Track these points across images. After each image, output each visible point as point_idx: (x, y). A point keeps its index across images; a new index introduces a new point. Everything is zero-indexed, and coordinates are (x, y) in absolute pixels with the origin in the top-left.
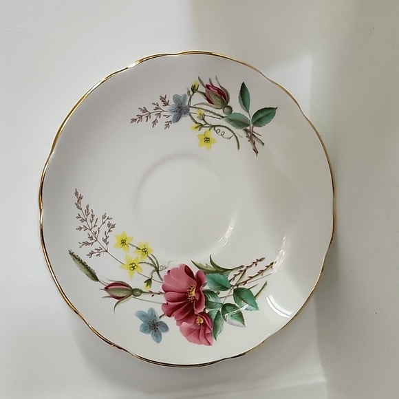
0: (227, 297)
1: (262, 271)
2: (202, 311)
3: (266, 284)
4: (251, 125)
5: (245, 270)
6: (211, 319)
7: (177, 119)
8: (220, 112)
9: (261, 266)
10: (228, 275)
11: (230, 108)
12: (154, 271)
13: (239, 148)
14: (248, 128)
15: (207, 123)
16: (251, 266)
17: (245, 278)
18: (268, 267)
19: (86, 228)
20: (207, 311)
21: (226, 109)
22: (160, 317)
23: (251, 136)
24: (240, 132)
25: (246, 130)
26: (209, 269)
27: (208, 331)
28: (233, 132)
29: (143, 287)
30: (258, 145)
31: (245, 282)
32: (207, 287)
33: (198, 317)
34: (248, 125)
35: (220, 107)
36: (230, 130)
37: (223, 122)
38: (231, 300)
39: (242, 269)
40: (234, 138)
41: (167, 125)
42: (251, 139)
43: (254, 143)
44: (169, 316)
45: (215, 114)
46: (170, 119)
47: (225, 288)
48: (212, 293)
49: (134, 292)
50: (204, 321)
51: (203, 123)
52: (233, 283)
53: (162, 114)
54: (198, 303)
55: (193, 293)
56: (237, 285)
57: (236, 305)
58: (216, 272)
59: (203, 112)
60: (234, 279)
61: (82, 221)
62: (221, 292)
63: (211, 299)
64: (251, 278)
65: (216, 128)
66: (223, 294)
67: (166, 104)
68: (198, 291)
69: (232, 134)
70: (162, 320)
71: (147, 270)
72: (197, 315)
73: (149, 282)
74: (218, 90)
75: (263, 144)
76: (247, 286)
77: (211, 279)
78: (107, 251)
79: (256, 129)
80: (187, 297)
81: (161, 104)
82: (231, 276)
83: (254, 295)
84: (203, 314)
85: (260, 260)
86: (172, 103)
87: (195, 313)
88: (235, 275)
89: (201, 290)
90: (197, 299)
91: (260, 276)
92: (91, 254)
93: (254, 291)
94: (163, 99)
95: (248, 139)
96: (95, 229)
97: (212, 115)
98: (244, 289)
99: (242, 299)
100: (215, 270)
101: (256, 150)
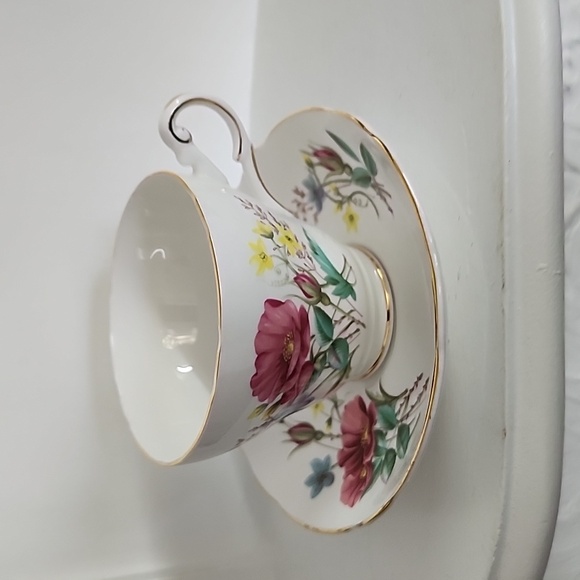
0: (392, 439)
1: (421, 394)
2: (369, 459)
3: (420, 415)
4: (372, 176)
5: (409, 397)
6: (372, 471)
7: (320, 207)
9: (420, 386)
10: (395, 406)
11: (348, 166)
12: (334, 407)
13: (378, 214)
14: (372, 182)
15: (343, 197)
16: (413, 389)
17: (408, 409)
18: (424, 387)
20: (373, 460)
21: (346, 169)
22: (333, 466)
23: (380, 191)
24: (370, 191)
25: (373, 186)
26: (379, 399)
27: (362, 488)
28: (365, 195)
29: (324, 428)
30: (388, 199)
31: (408, 415)
32: (377, 426)
33: (364, 468)
34: (370, 178)
35: (341, 170)
36: (362, 193)
37: (353, 187)
38: (394, 444)
39: (407, 394)
40: (369, 202)
41: (316, 219)
45: (343, 181)
46: (315, 210)
47: (392, 426)
48: (381, 434)
49: (316, 435)
50: (367, 474)
51: (339, 198)
52: (399, 417)
53: (307, 207)
54: (368, 449)
56: (401, 420)
57: (396, 451)
58: (385, 403)
59: (334, 185)
60: (399, 411)
62: (389, 432)
63: (380, 443)
64: (413, 407)
65: (353, 199)
66: (390, 434)
67: (303, 195)
68: (370, 433)
69: (366, 198)
70: (333, 470)
72: (363, 466)
73: (330, 422)
74: (325, 152)
75: (390, 196)
76: (408, 422)
77: (381, 413)
79: (377, 179)
80: (360, 440)
81: (299, 198)
82: (397, 407)
83: (410, 434)
84: (369, 464)
85: (420, 378)
86: (306, 191)
87: (364, 463)
88: (401, 405)
89: (373, 430)
90: (369, 443)
93: (411, 429)
94: (297, 191)
95: (379, 197)
97: (342, 184)
98: (405, 425)
99: (402, 442)
100: (384, 400)
101: (390, 209)
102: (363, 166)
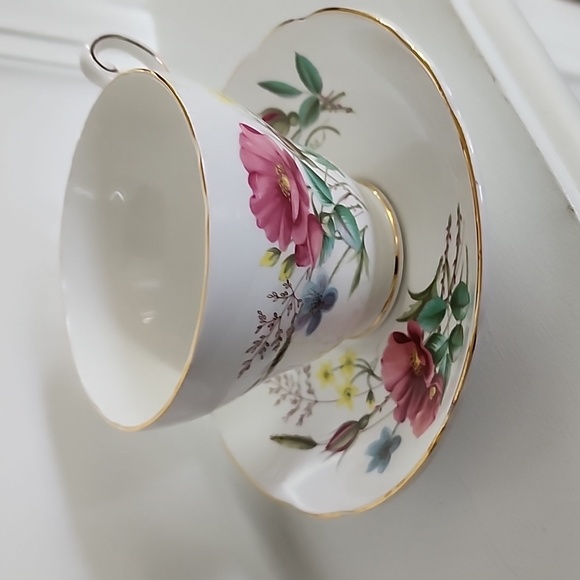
0: (448, 324)
1: (458, 237)
3: (467, 250)
4: (318, 96)
5: (447, 261)
6: (442, 377)
8: (292, 130)
10: (436, 291)
12: (368, 377)
13: (338, 132)
14: (321, 103)
16: (448, 247)
18: (458, 223)
19: (284, 397)
22: (394, 431)
24: (325, 117)
25: (324, 108)
26: (416, 308)
29: (367, 409)
30: (343, 102)
31: (454, 277)
33: (431, 389)
35: (287, 127)
42: (335, 108)
43: (340, 107)
44: (403, 420)
47: (441, 315)
49: (361, 425)
55: (418, 361)
56: (450, 292)
61: (277, 392)
64: (456, 262)
66: (443, 324)
71: (362, 384)
73: (370, 396)
75: (344, 94)
77: (424, 318)
78: (316, 402)
79: (324, 93)
85: (450, 224)
90: (424, 364)
91: (460, 248)
92: (301, 420)
95: (333, 112)
96: (295, 389)
98: (457, 288)
100: (421, 303)
101: (349, 110)
102: (306, 94)
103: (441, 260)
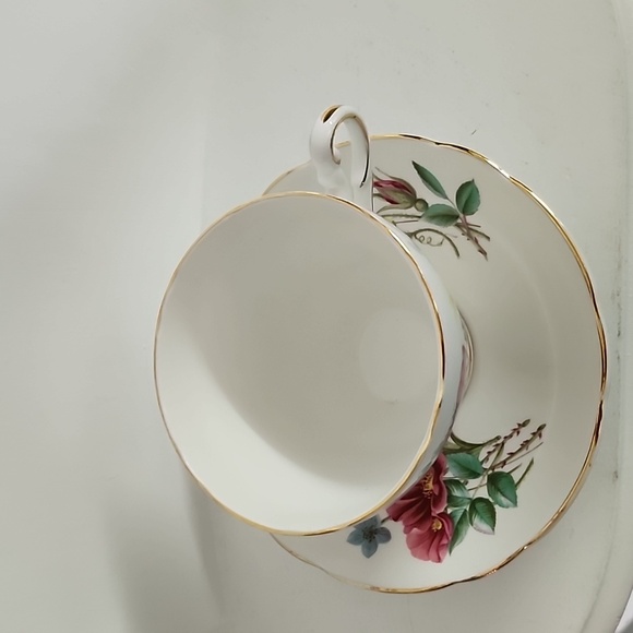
0: (477, 488)
1: (527, 442)
2: (442, 510)
3: (532, 463)
4: (461, 215)
5: (503, 444)
6: (453, 522)
8: (413, 211)
9: (526, 434)
10: (479, 454)
11: (423, 201)
13: (458, 255)
14: (459, 221)
16: (511, 436)
17: (504, 456)
18: (534, 434)
20: (449, 511)
21: (418, 204)
22: (383, 521)
23: (470, 232)
24: (451, 230)
25: (458, 225)
26: (449, 446)
27: (445, 541)
28: (441, 234)
30: (482, 241)
31: (504, 463)
32: (449, 475)
33: (436, 520)
34: (458, 217)
35: (408, 205)
36: (437, 232)
37: (423, 224)
38: (483, 493)
39: (499, 442)
40: (446, 241)
42: (470, 237)
43: (476, 241)
44: (396, 520)
45: (407, 216)
47: (475, 475)
48: (456, 483)
50: (443, 526)
52: (486, 465)
54: (437, 500)
55: (430, 485)
56: (492, 468)
57: (491, 500)
58: (461, 450)
60: (487, 459)
62: (470, 481)
63: (457, 493)
64: (512, 454)
65: (418, 236)
66: (473, 483)
68: (437, 482)
69: (441, 237)
70: (384, 525)
72: (434, 518)
74: (393, 183)
75: (488, 238)
76: (506, 469)
77: (455, 461)
79: (469, 219)
80: (422, 491)
82: (483, 454)
83: (516, 482)
84: (443, 515)
85: (524, 425)
87: (433, 514)
88: (489, 453)
89: (442, 480)
90: (437, 493)
91: (524, 451)
93: (516, 476)
95: (466, 237)
97: (404, 219)
98: (501, 473)
99: (499, 490)
100: (458, 447)
101: (482, 251)
102: (451, 202)
103: (498, 438)
